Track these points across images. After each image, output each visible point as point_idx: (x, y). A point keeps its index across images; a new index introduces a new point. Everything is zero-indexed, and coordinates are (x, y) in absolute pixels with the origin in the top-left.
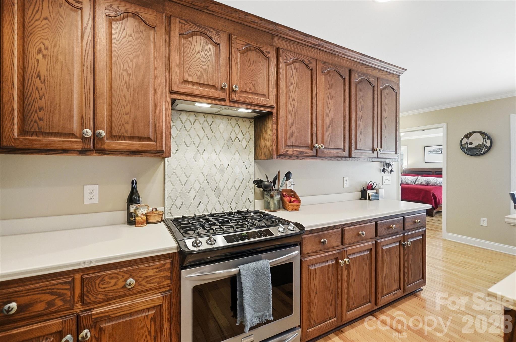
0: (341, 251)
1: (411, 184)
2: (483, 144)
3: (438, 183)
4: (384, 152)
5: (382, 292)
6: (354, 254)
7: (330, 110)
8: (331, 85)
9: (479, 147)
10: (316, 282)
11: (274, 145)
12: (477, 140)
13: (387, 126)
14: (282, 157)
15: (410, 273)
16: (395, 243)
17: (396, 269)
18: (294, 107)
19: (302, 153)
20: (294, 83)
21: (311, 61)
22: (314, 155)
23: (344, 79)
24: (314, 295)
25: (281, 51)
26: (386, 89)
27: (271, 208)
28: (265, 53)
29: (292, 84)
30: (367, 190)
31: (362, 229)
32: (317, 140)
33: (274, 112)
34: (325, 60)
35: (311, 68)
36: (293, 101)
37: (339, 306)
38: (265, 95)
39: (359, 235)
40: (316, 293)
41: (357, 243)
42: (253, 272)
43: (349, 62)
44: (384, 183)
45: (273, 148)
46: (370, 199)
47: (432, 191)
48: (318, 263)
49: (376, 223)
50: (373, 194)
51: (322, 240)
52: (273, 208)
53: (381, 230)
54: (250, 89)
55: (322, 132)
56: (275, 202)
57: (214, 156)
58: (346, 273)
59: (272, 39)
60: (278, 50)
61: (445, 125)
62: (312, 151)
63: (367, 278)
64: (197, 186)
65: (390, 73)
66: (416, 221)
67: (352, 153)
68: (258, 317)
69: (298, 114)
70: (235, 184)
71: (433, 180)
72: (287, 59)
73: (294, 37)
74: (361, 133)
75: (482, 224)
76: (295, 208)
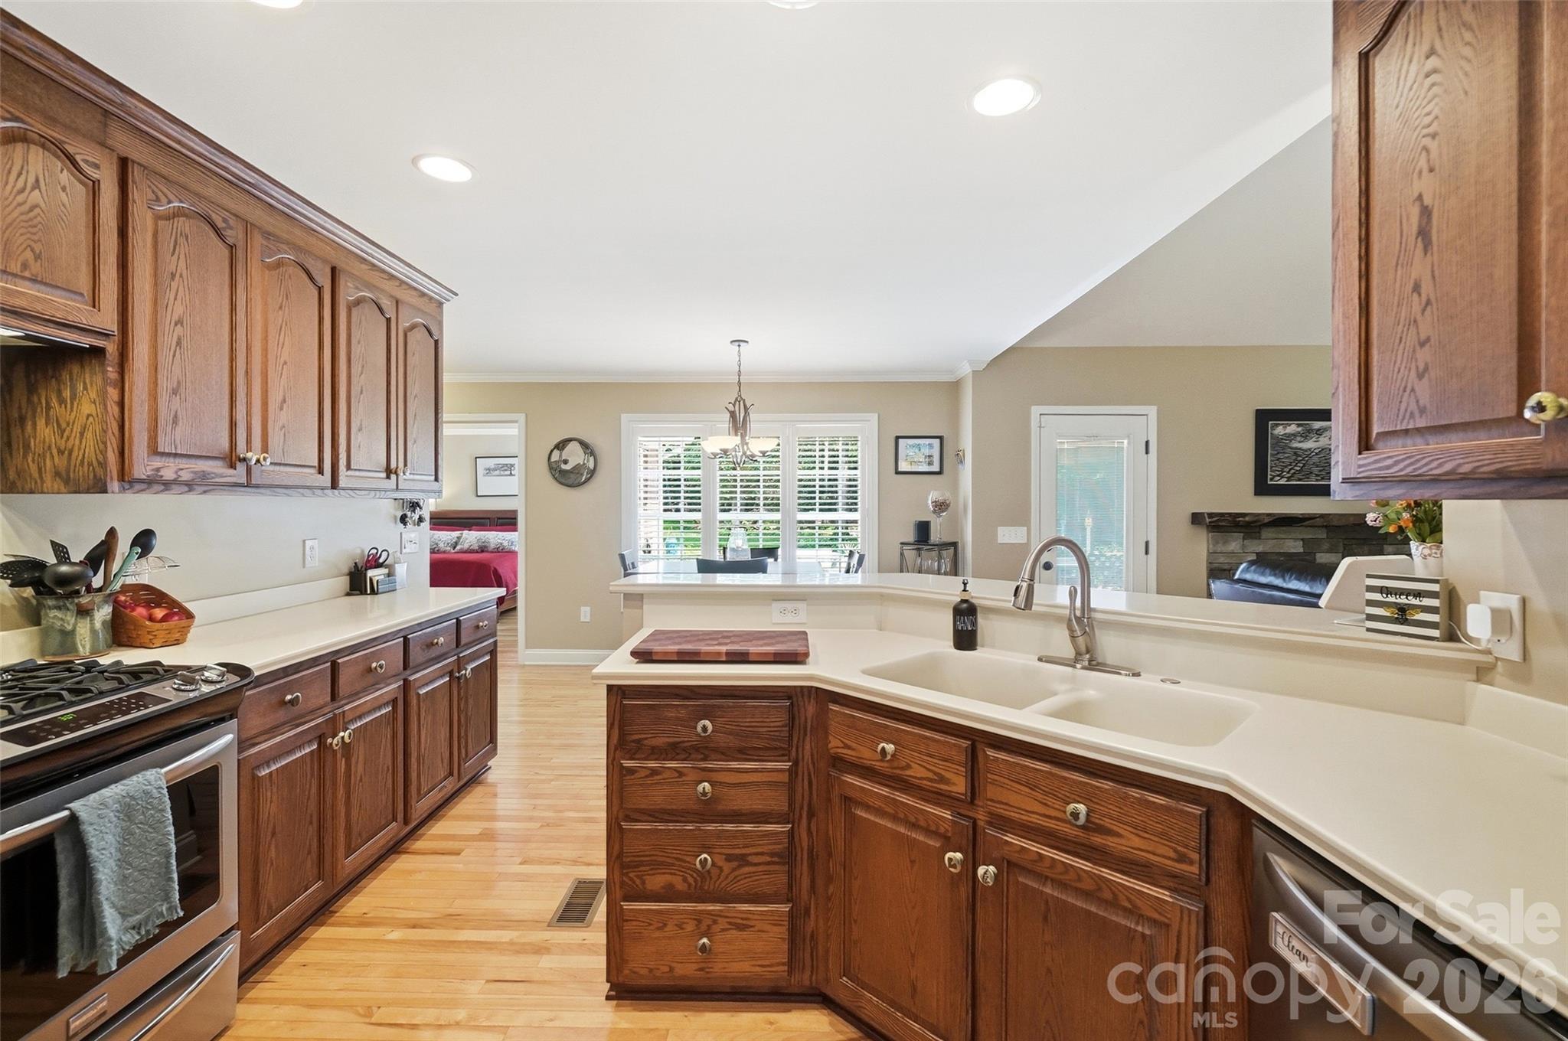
0: (331, 715)
1: (444, 552)
2: (584, 464)
3: (505, 544)
4: (412, 477)
5: (419, 790)
6: (360, 717)
7: (285, 363)
8: (287, 299)
9: (577, 469)
10: (271, 806)
11: (110, 449)
12: (574, 456)
13: (418, 417)
14: (137, 487)
15: (469, 735)
16: (442, 677)
17: (444, 732)
18: (179, 343)
19: (204, 475)
20: (181, 276)
21: (232, 222)
22: (240, 481)
23: (320, 288)
24: (269, 838)
25: (136, 174)
26: (416, 330)
27: (81, 649)
28: (81, 164)
29: (173, 275)
30: (366, 570)
31: (375, 656)
32: (249, 442)
33: (111, 348)
34: (270, 229)
35: (230, 241)
36: (176, 325)
37: (327, 849)
38: (82, 295)
39: (370, 670)
40: (274, 834)
41: (366, 690)
42: (119, 808)
43: (331, 246)
44: (404, 551)
45: (105, 458)
46: (374, 592)
47: (494, 565)
48: (275, 759)
49: (405, 638)
50: (382, 577)
51: (289, 697)
52: (88, 647)
53: (417, 655)
54: (25, 266)
55: (262, 421)
56: (98, 625)
58: (342, 765)
59: (106, 125)
60: (124, 163)
61: (522, 417)
62: (231, 471)
63: (388, 767)
65: (423, 295)
66: (481, 624)
67: (340, 478)
68: (133, 928)
69: (192, 364)
71: (495, 538)
72: (158, 199)
73: (179, 142)
74: (360, 429)
75: (582, 619)
76: (177, 636)
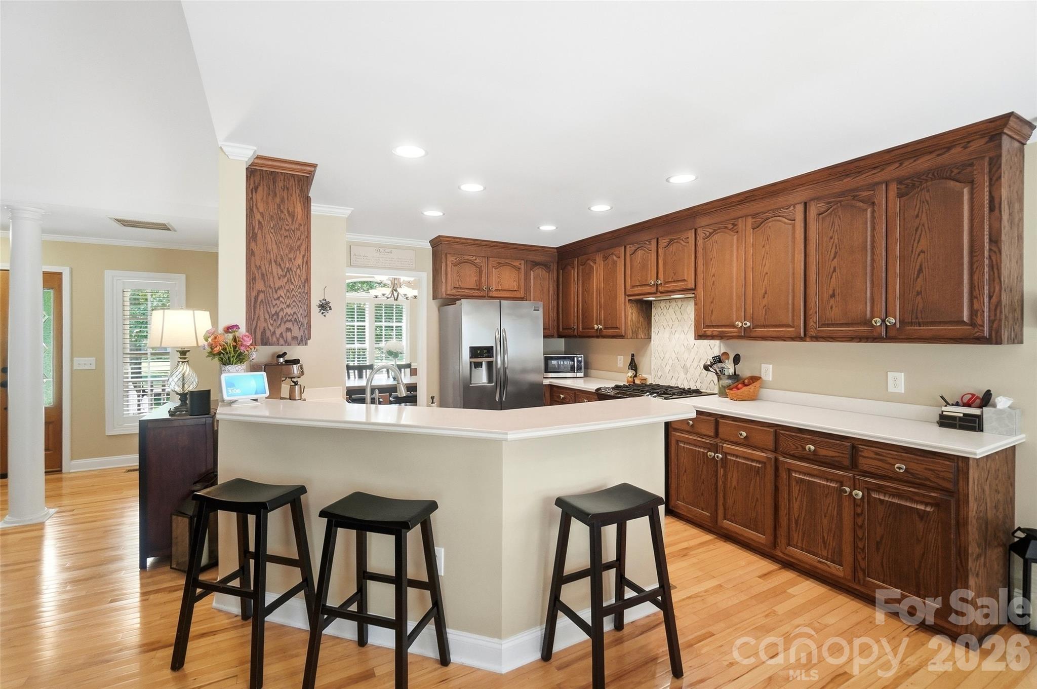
8: (768, 240)
14: (703, 337)
19: (723, 333)
20: (714, 257)
21: (736, 223)
22: (741, 335)
23: (794, 221)
25: (699, 231)
29: (711, 259)
32: (745, 317)
33: (696, 293)
34: (760, 211)
35: (735, 231)
36: (712, 277)
38: (685, 280)
49: (777, 431)
54: (672, 278)
55: (753, 305)
57: (683, 336)
59: (695, 221)
60: (696, 231)
62: (735, 330)
64: (670, 362)
67: (810, 330)
70: (700, 364)
72: (706, 235)
